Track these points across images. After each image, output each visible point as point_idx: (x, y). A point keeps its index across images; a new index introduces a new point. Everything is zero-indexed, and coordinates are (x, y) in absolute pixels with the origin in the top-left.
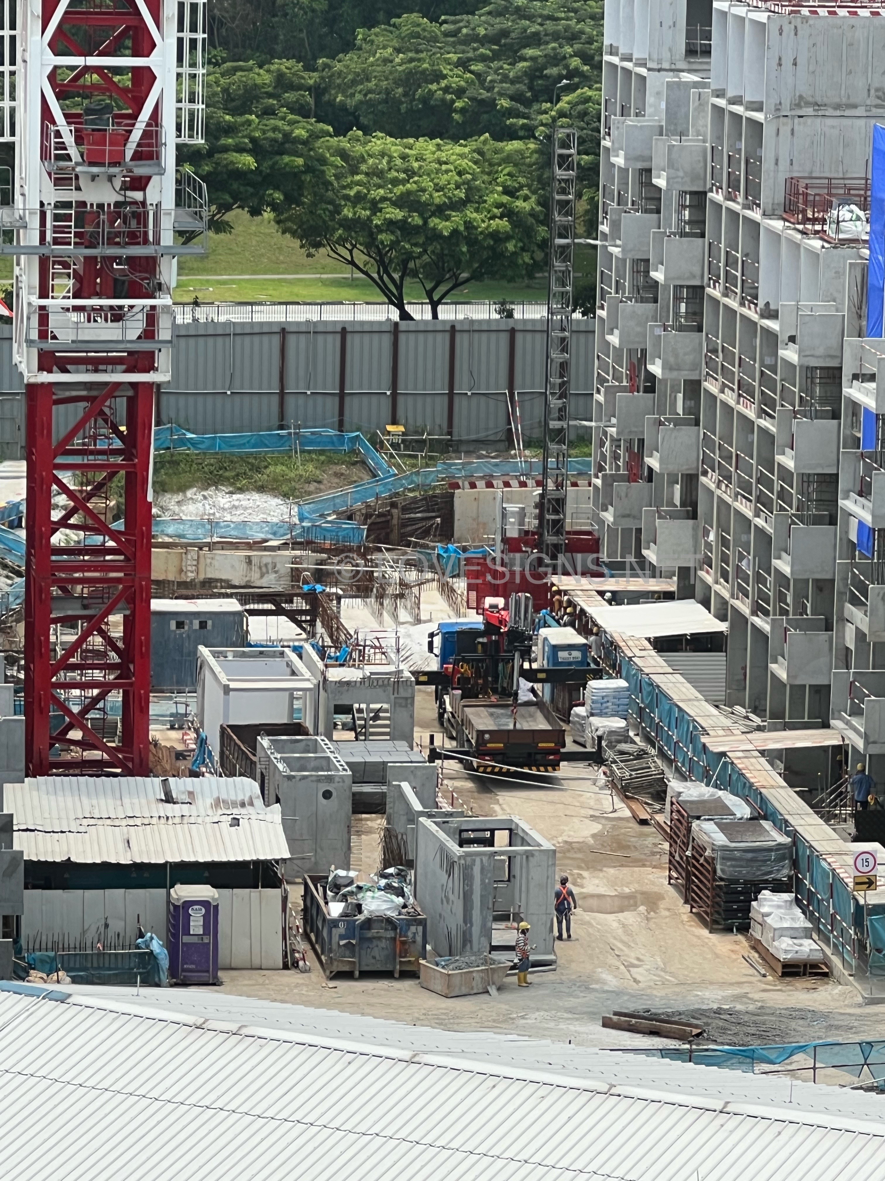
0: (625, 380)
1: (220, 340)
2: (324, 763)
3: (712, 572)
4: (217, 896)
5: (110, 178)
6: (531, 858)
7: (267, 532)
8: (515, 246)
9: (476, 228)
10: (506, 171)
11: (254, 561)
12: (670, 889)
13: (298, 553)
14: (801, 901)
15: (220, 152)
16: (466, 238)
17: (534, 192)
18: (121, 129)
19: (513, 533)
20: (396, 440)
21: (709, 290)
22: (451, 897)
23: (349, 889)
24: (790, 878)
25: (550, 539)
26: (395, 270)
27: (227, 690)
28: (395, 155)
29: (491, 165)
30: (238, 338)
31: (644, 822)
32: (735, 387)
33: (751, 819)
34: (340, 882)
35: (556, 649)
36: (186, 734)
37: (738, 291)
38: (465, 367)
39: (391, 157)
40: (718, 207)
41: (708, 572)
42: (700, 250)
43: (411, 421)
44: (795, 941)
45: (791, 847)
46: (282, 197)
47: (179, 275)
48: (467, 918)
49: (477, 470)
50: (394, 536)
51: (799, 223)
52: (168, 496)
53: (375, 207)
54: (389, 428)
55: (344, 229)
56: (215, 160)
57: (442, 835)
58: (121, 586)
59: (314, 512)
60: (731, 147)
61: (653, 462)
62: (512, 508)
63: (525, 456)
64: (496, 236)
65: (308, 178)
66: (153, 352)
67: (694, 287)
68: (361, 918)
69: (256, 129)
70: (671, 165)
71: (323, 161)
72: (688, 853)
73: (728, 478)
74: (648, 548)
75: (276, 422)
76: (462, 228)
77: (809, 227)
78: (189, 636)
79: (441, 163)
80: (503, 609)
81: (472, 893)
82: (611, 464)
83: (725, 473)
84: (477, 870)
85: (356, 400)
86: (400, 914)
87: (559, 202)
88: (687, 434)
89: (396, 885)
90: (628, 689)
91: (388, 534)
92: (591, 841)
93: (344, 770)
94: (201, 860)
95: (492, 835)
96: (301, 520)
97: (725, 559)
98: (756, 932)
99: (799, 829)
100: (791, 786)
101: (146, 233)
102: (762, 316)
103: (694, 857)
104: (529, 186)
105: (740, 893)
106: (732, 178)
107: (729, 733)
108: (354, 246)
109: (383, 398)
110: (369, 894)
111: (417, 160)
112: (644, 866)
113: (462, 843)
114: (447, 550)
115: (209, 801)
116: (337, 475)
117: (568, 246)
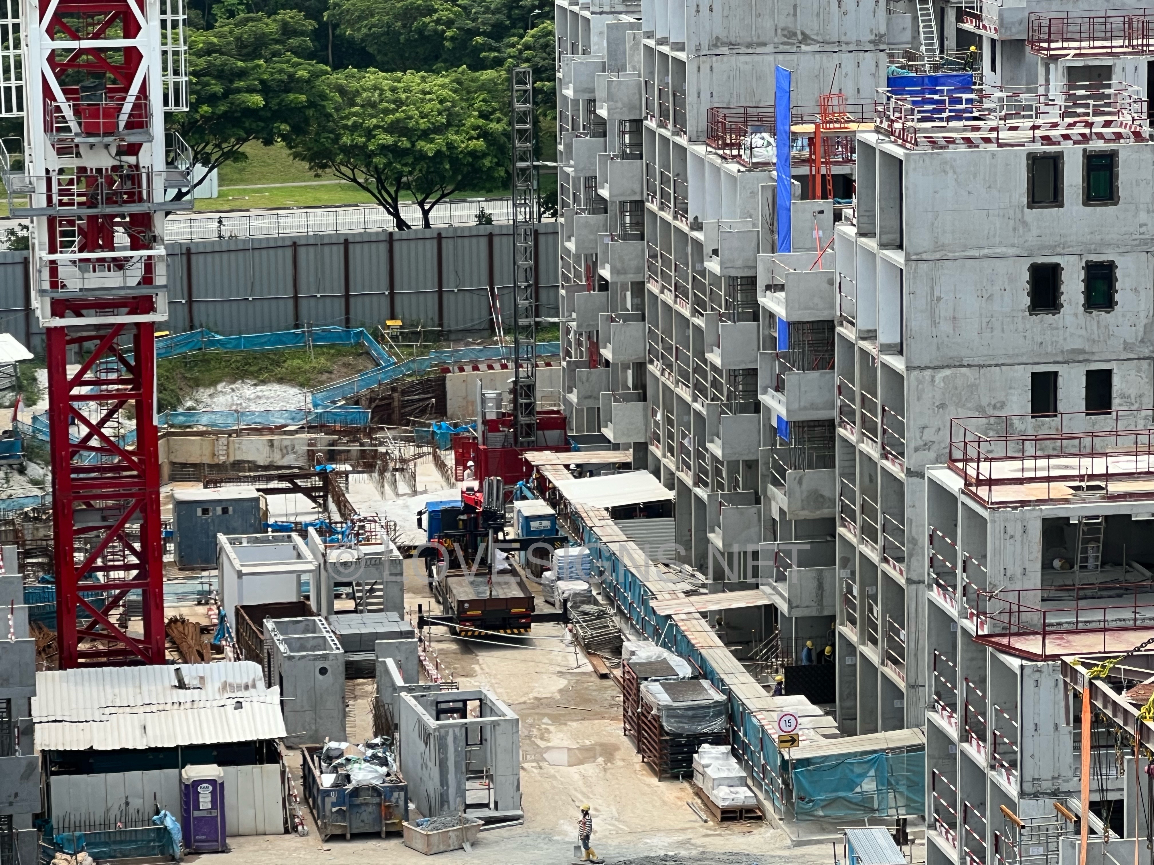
0: (584, 279)
1: (241, 254)
2: (321, 641)
3: (660, 446)
4: (222, 775)
5: (107, 146)
6: (497, 728)
7: (286, 418)
8: (491, 162)
9: (457, 148)
10: (481, 98)
11: (276, 443)
12: (626, 740)
13: (313, 435)
14: (737, 750)
15: (233, 94)
16: (448, 156)
17: (505, 115)
18: (113, 104)
19: (491, 415)
20: (395, 332)
21: (648, 205)
22: (429, 763)
23: (339, 761)
24: (727, 730)
25: (523, 419)
26: (391, 184)
27: (240, 574)
28: (386, 88)
29: (469, 92)
30: (257, 253)
31: (604, 677)
32: (673, 289)
33: (692, 678)
34: (333, 754)
35: (528, 519)
36: (210, 609)
37: (672, 205)
38: (452, 268)
39: (382, 90)
40: (653, 133)
41: (657, 447)
42: (639, 170)
43: (407, 316)
44: (732, 789)
45: (726, 704)
46: (288, 128)
47: (219, 185)
48: (444, 781)
49: (464, 356)
50: (396, 416)
51: (719, 149)
52: (201, 390)
53: (369, 134)
54: (389, 323)
55: (345, 155)
56: (229, 100)
57: (420, 709)
58: (134, 500)
59: (327, 398)
60: (661, 81)
61: (607, 353)
62: (490, 394)
63: (506, 342)
64: (473, 154)
65: (311, 112)
66: (152, 297)
67: (636, 202)
68: (350, 787)
69: (264, 72)
70: (611, 98)
71: (323, 97)
72: (639, 710)
73: (670, 366)
74: (606, 427)
75: (291, 321)
76: (444, 149)
77: (727, 152)
78: (213, 521)
79: (425, 93)
80: (478, 491)
81: (447, 760)
82: (576, 350)
83: (668, 362)
84: (450, 740)
85: (359, 300)
86: (384, 782)
87: (519, 131)
88: (635, 329)
89: (380, 755)
90: (588, 556)
91: (390, 416)
92: (558, 696)
93: (338, 648)
94: (208, 742)
95: (465, 705)
96: (316, 406)
97: (671, 436)
98: (698, 780)
99: (732, 687)
100: (727, 644)
101: (140, 193)
102: (692, 229)
103: (643, 715)
104: (501, 110)
105: (684, 745)
106: (663, 108)
107: (674, 596)
108: (355, 167)
109: (383, 299)
110: (356, 765)
111: (405, 92)
112: (603, 718)
113: (439, 714)
114: (440, 428)
115: (218, 685)
116: (346, 365)
117: (527, 168)
